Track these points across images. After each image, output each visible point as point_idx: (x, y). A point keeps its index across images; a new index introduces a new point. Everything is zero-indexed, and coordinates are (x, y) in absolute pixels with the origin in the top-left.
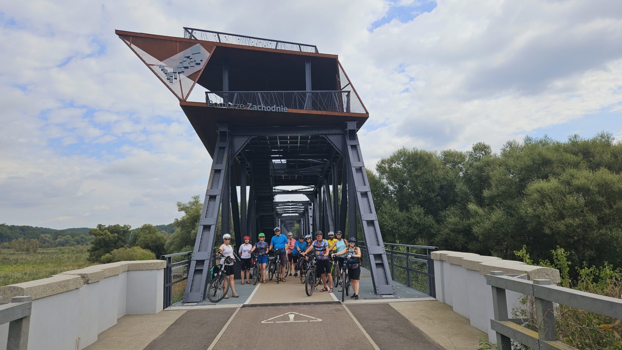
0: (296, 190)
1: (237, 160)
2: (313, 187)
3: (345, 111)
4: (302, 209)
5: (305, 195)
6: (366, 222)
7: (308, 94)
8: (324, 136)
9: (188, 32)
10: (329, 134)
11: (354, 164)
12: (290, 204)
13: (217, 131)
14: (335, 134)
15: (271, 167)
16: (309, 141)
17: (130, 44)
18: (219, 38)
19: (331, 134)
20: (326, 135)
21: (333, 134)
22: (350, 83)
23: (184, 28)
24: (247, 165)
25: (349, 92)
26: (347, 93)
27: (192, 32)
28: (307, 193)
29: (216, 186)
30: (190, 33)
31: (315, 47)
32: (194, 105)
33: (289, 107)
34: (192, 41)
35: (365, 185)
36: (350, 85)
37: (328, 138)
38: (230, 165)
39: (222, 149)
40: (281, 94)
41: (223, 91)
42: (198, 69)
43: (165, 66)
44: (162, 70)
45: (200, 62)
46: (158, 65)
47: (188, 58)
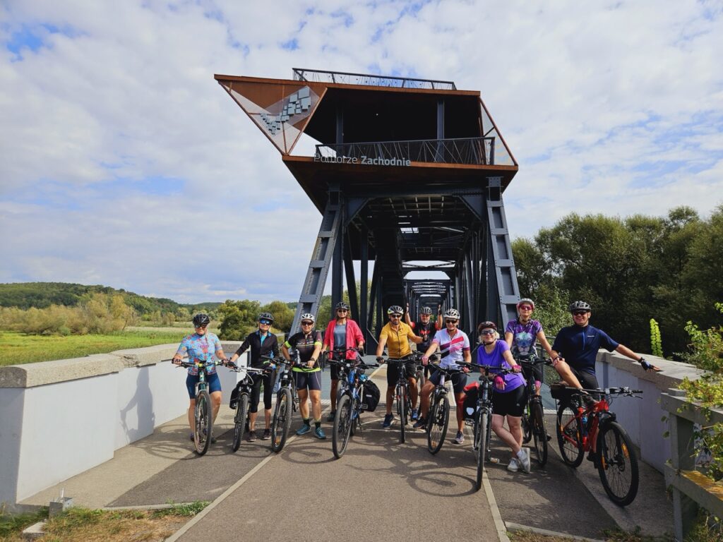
0: (433, 266)
1: (358, 228)
2: (454, 263)
3: (487, 163)
4: (442, 288)
5: (444, 273)
6: (505, 306)
7: (439, 144)
8: (458, 196)
9: (298, 74)
10: (465, 194)
11: (495, 231)
12: (429, 283)
13: (327, 192)
14: (473, 194)
15: (399, 238)
16: (442, 204)
17: (230, 89)
18: (333, 79)
19: (468, 194)
20: (461, 195)
21: (470, 194)
22: (495, 127)
23: (293, 69)
24: (370, 235)
25: (493, 139)
26: (490, 141)
27: (302, 73)
28: (447, 271)
29: (322, 258)
30: (300, 75)
31: (452, 83)
32: (297, 160)
33: (413, 160)
34: (302, 83)
35: (507, 258)
36: (494, 129)
37: (463, 199)
38: (343, 233)
39: (333, 213)
40: (406, 144)
41: (335, 143)
42: (306, 117)
43: (268, 115)
44: (264, 119)
45: (307, 108)
46: (259, 114)
47: (294, 103)
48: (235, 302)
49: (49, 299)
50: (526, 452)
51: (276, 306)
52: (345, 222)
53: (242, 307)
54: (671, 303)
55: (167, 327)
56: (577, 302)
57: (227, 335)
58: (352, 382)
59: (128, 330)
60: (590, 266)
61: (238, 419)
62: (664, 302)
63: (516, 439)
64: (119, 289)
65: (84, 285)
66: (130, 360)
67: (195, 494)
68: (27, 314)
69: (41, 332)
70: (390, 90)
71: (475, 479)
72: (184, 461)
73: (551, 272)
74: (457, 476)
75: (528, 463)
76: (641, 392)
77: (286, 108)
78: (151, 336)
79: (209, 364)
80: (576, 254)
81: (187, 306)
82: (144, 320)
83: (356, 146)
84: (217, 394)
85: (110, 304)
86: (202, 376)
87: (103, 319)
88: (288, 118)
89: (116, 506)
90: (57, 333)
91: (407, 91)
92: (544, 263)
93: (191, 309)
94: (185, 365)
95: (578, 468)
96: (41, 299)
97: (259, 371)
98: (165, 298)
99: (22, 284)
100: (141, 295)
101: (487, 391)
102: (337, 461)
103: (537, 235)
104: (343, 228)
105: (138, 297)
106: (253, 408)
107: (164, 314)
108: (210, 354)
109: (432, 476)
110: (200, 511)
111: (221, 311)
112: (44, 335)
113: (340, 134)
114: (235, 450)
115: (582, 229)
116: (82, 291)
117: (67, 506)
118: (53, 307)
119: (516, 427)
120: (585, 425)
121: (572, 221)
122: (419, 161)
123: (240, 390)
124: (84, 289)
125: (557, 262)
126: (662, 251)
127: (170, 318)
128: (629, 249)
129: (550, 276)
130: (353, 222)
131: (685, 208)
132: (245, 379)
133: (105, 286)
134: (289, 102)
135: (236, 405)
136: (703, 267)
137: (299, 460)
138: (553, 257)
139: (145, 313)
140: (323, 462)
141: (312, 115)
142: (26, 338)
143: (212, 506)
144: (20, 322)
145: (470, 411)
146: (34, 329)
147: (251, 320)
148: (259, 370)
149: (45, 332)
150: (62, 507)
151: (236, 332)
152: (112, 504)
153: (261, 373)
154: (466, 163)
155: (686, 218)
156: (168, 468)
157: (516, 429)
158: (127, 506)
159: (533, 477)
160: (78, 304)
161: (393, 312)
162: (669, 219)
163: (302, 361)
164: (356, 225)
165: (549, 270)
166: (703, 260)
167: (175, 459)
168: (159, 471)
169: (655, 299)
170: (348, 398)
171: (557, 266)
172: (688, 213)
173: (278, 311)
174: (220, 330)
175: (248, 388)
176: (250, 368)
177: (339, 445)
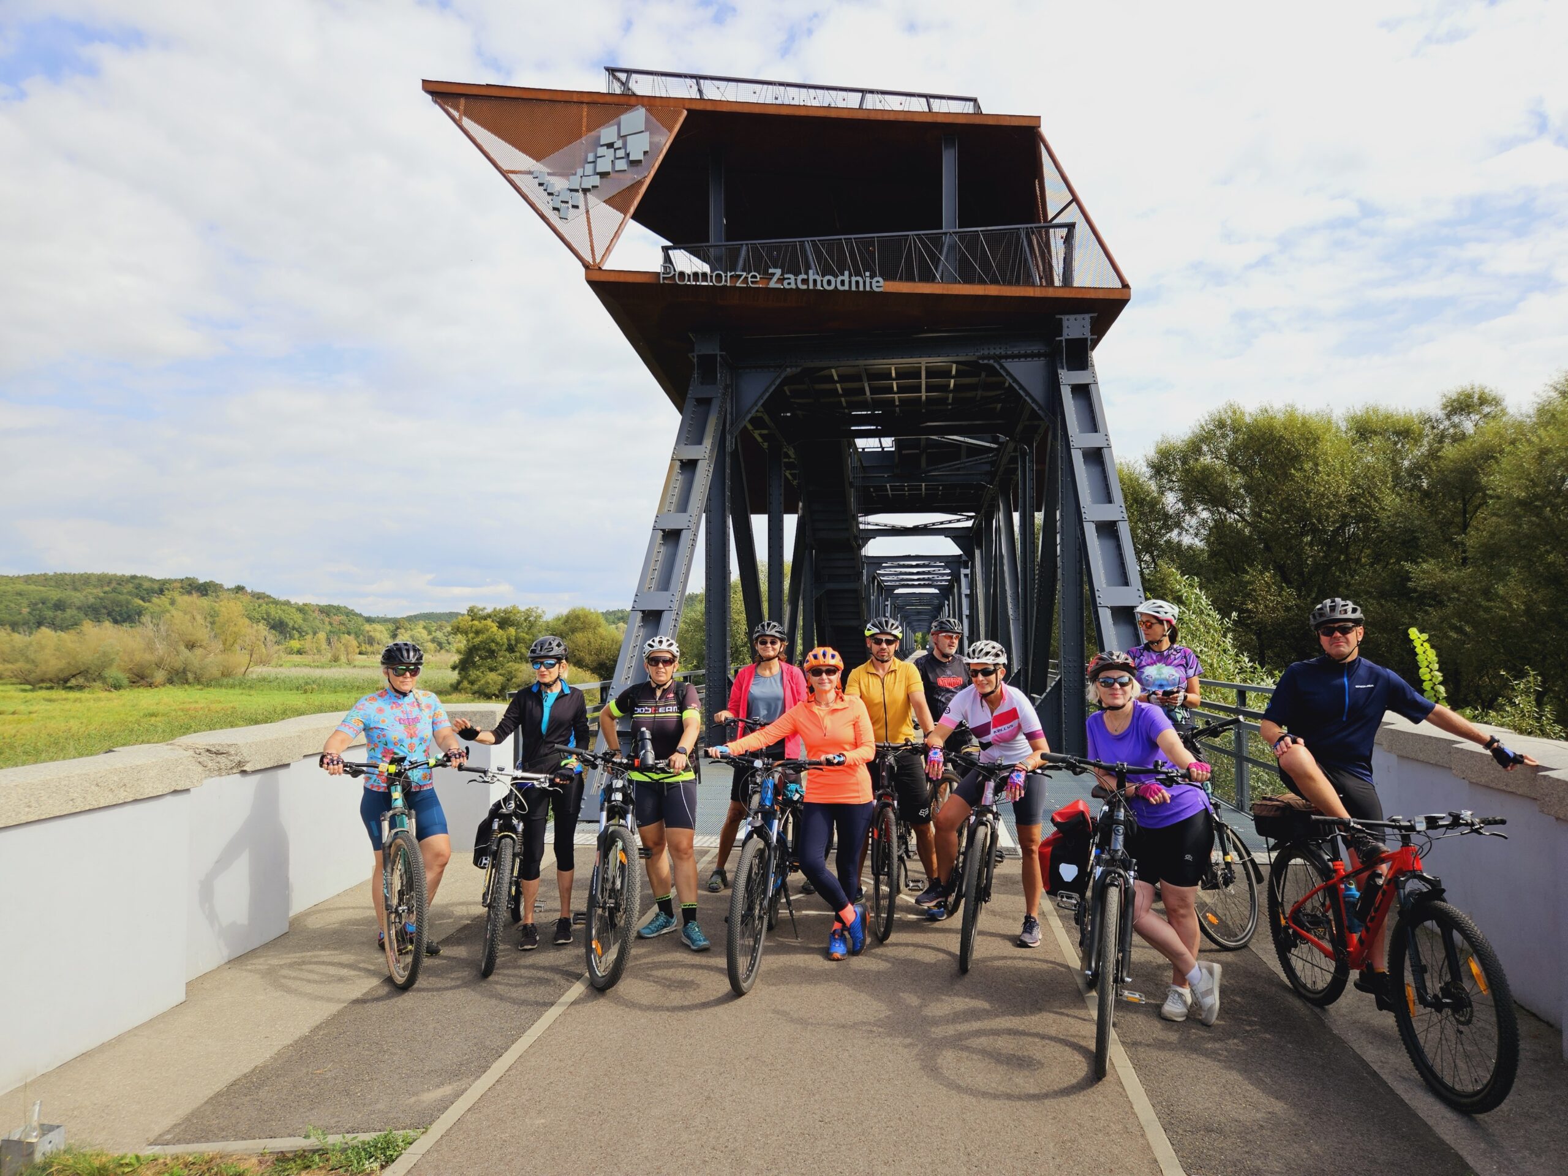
0: (926, 526)
1: (759, 439)
2: (971, 518)
3: (1057, 282)
4: (943, 575)
5: (949, 539)
6: (1109, 612)
7: (947, 241)
8: (991, 362)
9: (618, 80)
10: (1007, 357)
11: (1079, 439)
12: (914, 563)
13: (690, 355)
14: (1026, 356)
15: (851, 463)
16: (952, 381)
17: (460, 116)
18: (700, 91)
19: (1013, 357)
20: (998, 358)
21: (1019, 356)
22: (1075, 199)
23: (607, 69)
24: (788, 457)
25: (1071, 227)
26: (1064, 232)
27: (628, 79)
28: (956, 535)
29: (683, 506)
30: (623, 84)
31: (974, 100)
32: (622, 279)
33: (888, 276)
34: (627, 101)
35: (1109, 500)
36: (1074, 203)
37: (1002, 367)
38: (728, 449)
39: (704, 403)
40: (871, 241)
41: (708, 241)
42: (638, 177)
43: (549, 174)
44: (541, 184)
45: (641, 157)
46: (530, 173)
47: (610, 145)
48: (489, 610)
49: (79, 608)
50: (1211, 972)
51: (577, 617)
52: (732, 424)
53: (504, 622)
54: (1450, 599)
55: (340, 666)
56: (1328, 602)
57: (472, 683)
58: (768, 803)
59: (255, 676)
60: (1266, 520)
61: (490, 899)
62: (1433, 597)
63: (1184, 943)
64: (232, 585)
65: (157, 578)
66: (222, 759)
67: (380, 1106)
68: (31, 644)
69: (64, 681)
70: (833, 114)
71: (1093, 1046)
72: (358, 1008)
73: (1180, 534)
74: (1043, 1037)
75: (1213, 1001)
76: (1503, 822)
77: (591, 158)
78: (304, 687)
79: (414, 765)
80: (1237, 495)
81: (384, 621)
82: (291, 652)
83: (755, 249)
84: (438, 841)
85: (212, 618)
86: (397, 795)
87: (199, 652)
88: (596, 180)
89: (179, 1142)
90: (98, 684)
91: (873, 117)
92: (1166, 516)
93: (392, 627)
94: (354, 771)
95: (1331, 1008)
96: (64, 610)
97: (541, 780)
98: (335, 604)
99: (19, 577)
100: (283, 598)
101: (1121, 829)
102: (740, 1001)
103: (1152, 453)
104: (728, 437)
105: (276, 602)
106: (529, 868)
107: (334, 639)
108: (423, 740)
109: (983, 1041)
110: (390, 1160)
111: (457, 630)
112: (71, 688)
113: (717, 221)
114: (486, 973)
115: (1251, 438)
116: (151, 592)
117: (48, 1148)
118: (89, 627)
119: (1182, 911)
120: (1354, 905)
121: (1229, 422)
122: (901, 279)
123: (496, 826)
124: (156, 586)
125: (1193, 512)
126: (1425, 485)
127: (346, 647)
128: (1353, 482)
129: (1179, 544)
130: (750, 427)
131: (1477, 390)
132: (506, 800)
133: (201, 581)
134: (597, 144)
135: (487, 861)
136: (1519, 517)
137: (645, 1001)
138: (1186, 501)
139: (292, 637)
140: (705, 1005)
141: (652, 173)
142: (30, 695)
143: (424, 1143)
144: (17, 661)
145: (1068, 872)
146: (48, 676)
147: (524, 650)
148: (541, 776)
149: (73, 682)
150: (32, 1154)
151: (492, 676)
152: (168, 1137)
153: (546, 785)
154: (1010, 283)
155: (1479, 412)
156: (318, 1028)
157: (1183, 916)
158: (208, 1140)
159: (1228, 1034)
160: (144, 619)
161: (876, 631)
162: (1441, 414)
163: (657, 757)
164: (756, 434)
165: (1176, 531)
166: (1520, 502)
167: (339, 1001)
168: (296, 1037)
169: (1415, 591)
170: (761, 845)
171: (1194, 521)
172: (1483, 401)
173: (583, 629)
174: (456, 672)
175: (515, 821)
176: (519, 773)
177: (742, 962)
